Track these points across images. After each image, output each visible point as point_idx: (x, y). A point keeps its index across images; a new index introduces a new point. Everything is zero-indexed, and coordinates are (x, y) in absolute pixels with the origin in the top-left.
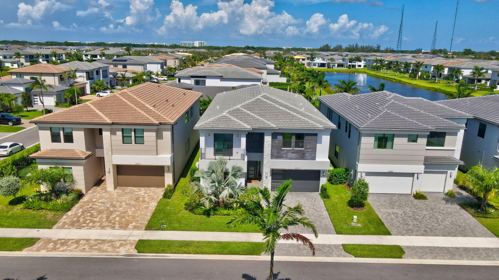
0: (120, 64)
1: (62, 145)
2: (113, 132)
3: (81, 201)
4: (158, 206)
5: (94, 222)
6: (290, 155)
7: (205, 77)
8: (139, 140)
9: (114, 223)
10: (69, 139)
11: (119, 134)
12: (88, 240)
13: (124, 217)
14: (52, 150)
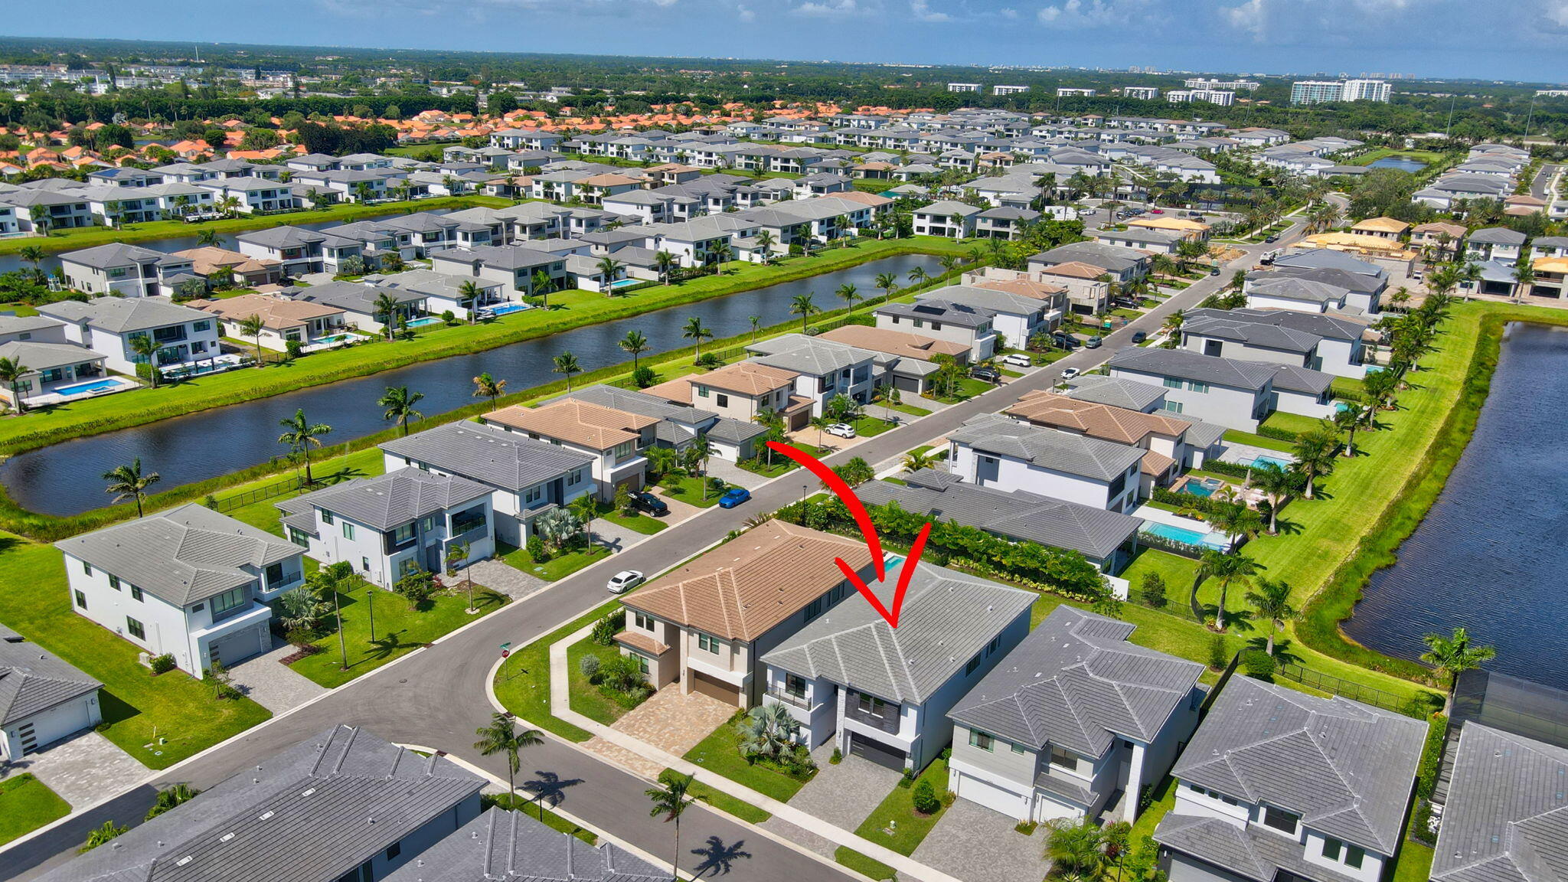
0: (927, 320)
1: (643, 631)
2: (690, 633)
3: (651, 699)
4: (714, 733)
5: (645, 731)
6: (866, 718)
7: (999, 455)
8: (714, 649)
9: (661, 740)
10: (651, 627)
11: (697, 636)
12: (629, 751)
13: (673, 736)
14: (635, 634)
